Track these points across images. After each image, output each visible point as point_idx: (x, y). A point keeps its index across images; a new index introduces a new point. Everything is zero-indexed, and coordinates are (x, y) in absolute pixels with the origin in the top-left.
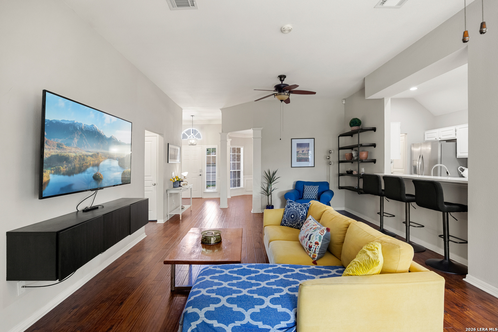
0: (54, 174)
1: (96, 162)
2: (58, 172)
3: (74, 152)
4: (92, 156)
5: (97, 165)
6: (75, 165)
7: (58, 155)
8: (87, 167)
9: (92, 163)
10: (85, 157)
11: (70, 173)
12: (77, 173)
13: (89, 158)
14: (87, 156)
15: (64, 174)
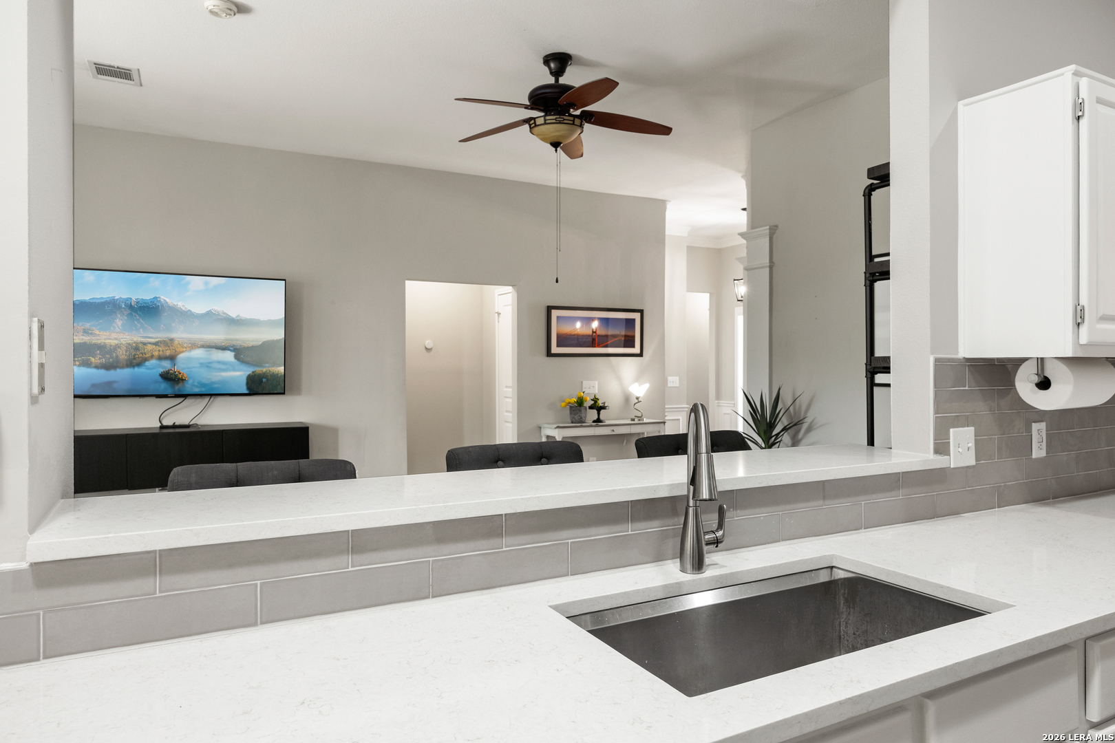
0: (79, 366)
1: (168, 353)
2: (86, 364)
3: (116, 339)
4: (156, 344)
5: (172, 358)
6: (117, 356)
7: (85, 343)
8: (146, 360)
9: (156, 354)
10: (140, 345)
11: (107, 367)
12: (122, 367)
13: (149, 347)
14: (145, 344)
15: (97, 367)
